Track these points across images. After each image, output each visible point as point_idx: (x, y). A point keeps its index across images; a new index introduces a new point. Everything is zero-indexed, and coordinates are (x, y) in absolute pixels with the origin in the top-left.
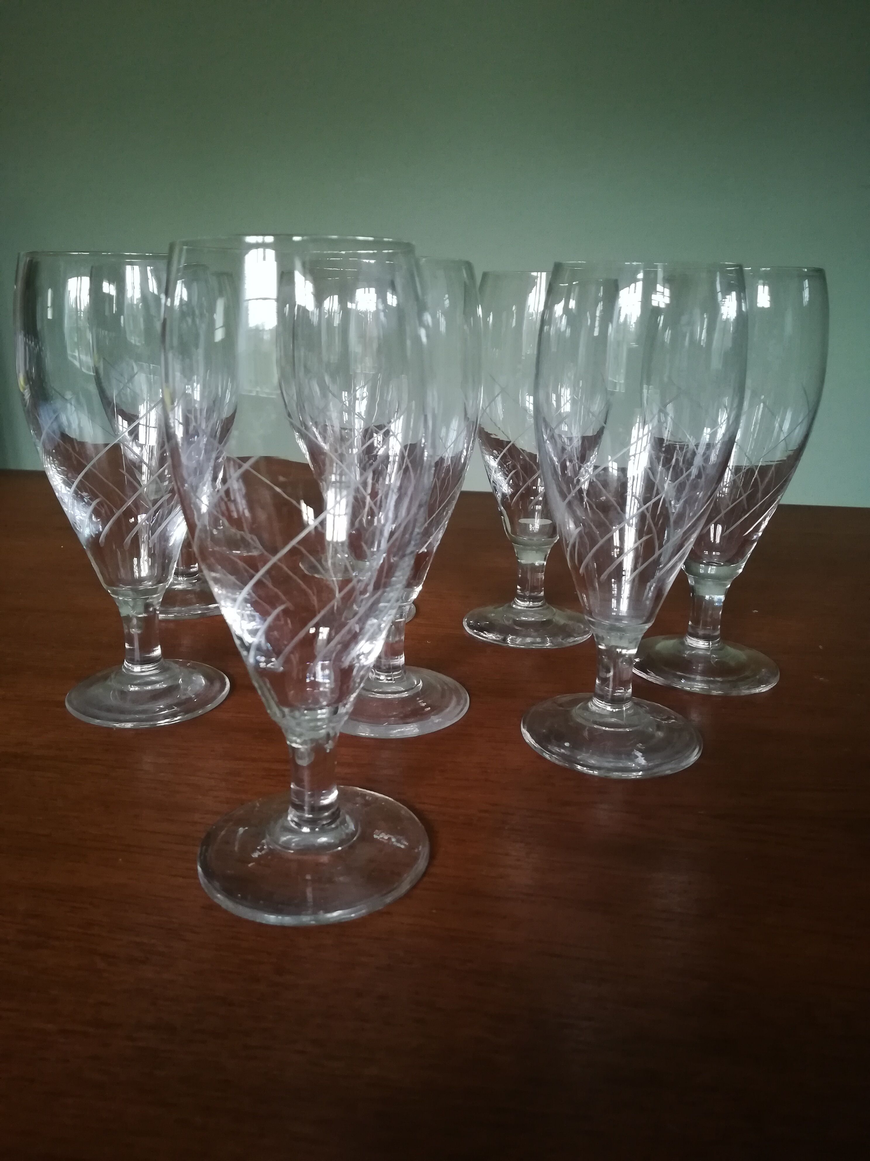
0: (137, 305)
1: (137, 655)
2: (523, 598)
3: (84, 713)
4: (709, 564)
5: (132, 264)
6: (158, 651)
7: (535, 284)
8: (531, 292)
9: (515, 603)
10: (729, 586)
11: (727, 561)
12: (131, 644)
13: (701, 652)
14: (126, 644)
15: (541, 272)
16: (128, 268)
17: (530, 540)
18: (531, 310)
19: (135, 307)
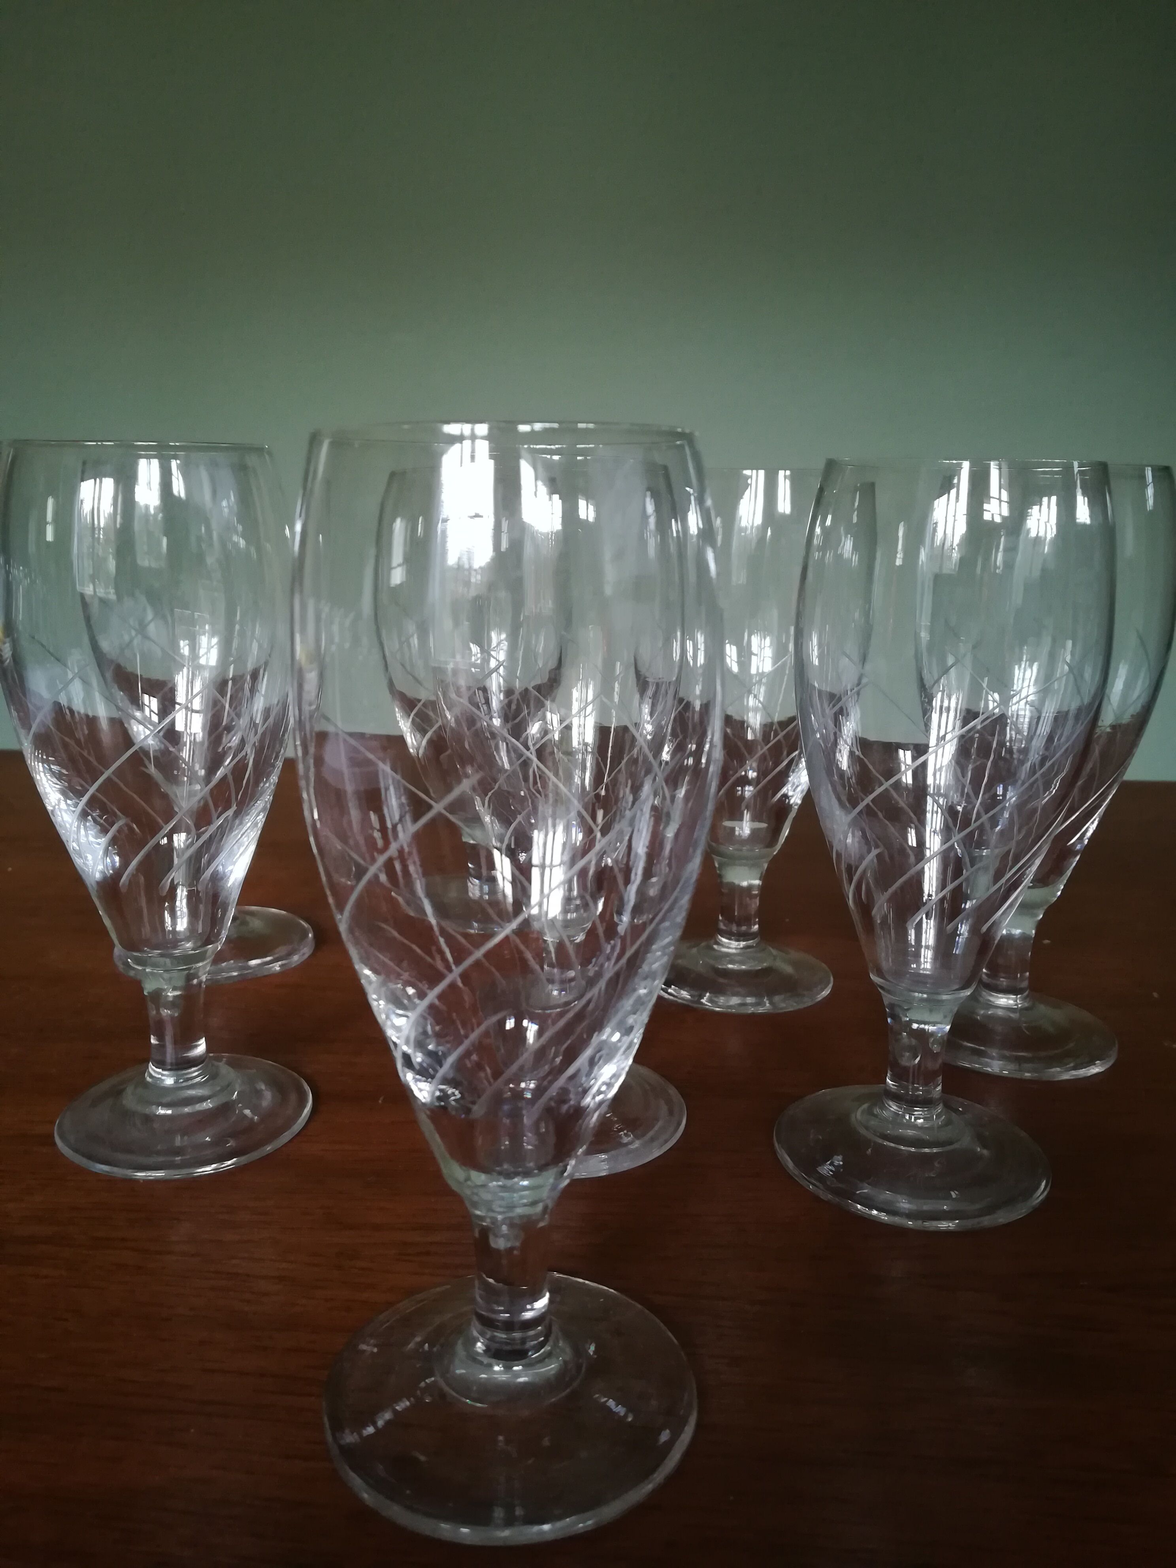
0: (155, 515)
1: (170, 1054)
2: (730, 935)
3: (90, 1157)
5: (148, 457)
6: (201, 1047)
7: (747, 486)
8: (742, 498)
9: (718, 943)
10: (1041, 916)
12: (161, 1037)
14: (152, 1037)
15: (757, 469)
16: (143, 462)
17: (737, 850)
18: (743, 524)
19: (151, 518)
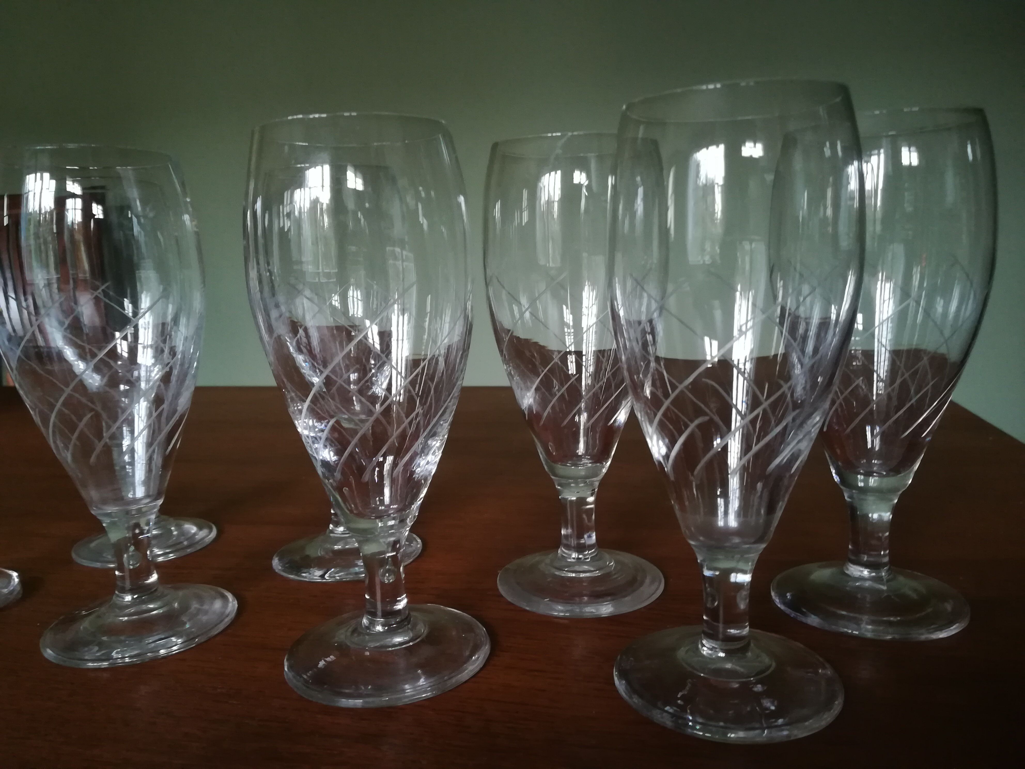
4: (868, 474)
10: (896, 501)
11: (891, 470)
13: (867, 584)
